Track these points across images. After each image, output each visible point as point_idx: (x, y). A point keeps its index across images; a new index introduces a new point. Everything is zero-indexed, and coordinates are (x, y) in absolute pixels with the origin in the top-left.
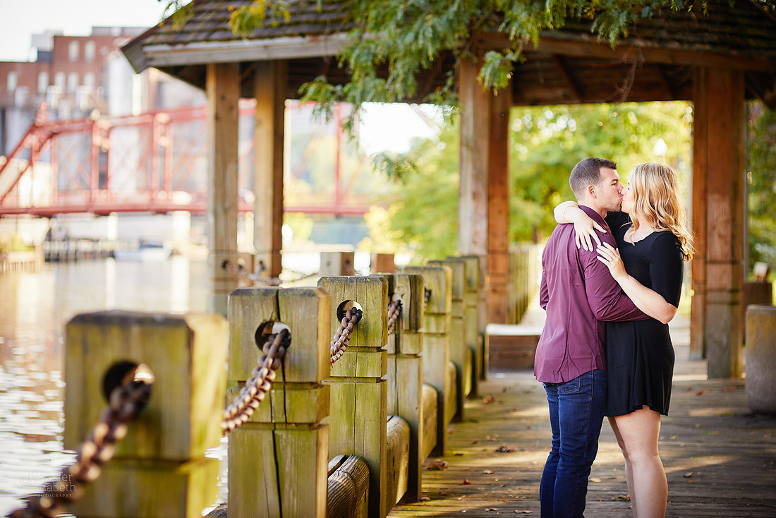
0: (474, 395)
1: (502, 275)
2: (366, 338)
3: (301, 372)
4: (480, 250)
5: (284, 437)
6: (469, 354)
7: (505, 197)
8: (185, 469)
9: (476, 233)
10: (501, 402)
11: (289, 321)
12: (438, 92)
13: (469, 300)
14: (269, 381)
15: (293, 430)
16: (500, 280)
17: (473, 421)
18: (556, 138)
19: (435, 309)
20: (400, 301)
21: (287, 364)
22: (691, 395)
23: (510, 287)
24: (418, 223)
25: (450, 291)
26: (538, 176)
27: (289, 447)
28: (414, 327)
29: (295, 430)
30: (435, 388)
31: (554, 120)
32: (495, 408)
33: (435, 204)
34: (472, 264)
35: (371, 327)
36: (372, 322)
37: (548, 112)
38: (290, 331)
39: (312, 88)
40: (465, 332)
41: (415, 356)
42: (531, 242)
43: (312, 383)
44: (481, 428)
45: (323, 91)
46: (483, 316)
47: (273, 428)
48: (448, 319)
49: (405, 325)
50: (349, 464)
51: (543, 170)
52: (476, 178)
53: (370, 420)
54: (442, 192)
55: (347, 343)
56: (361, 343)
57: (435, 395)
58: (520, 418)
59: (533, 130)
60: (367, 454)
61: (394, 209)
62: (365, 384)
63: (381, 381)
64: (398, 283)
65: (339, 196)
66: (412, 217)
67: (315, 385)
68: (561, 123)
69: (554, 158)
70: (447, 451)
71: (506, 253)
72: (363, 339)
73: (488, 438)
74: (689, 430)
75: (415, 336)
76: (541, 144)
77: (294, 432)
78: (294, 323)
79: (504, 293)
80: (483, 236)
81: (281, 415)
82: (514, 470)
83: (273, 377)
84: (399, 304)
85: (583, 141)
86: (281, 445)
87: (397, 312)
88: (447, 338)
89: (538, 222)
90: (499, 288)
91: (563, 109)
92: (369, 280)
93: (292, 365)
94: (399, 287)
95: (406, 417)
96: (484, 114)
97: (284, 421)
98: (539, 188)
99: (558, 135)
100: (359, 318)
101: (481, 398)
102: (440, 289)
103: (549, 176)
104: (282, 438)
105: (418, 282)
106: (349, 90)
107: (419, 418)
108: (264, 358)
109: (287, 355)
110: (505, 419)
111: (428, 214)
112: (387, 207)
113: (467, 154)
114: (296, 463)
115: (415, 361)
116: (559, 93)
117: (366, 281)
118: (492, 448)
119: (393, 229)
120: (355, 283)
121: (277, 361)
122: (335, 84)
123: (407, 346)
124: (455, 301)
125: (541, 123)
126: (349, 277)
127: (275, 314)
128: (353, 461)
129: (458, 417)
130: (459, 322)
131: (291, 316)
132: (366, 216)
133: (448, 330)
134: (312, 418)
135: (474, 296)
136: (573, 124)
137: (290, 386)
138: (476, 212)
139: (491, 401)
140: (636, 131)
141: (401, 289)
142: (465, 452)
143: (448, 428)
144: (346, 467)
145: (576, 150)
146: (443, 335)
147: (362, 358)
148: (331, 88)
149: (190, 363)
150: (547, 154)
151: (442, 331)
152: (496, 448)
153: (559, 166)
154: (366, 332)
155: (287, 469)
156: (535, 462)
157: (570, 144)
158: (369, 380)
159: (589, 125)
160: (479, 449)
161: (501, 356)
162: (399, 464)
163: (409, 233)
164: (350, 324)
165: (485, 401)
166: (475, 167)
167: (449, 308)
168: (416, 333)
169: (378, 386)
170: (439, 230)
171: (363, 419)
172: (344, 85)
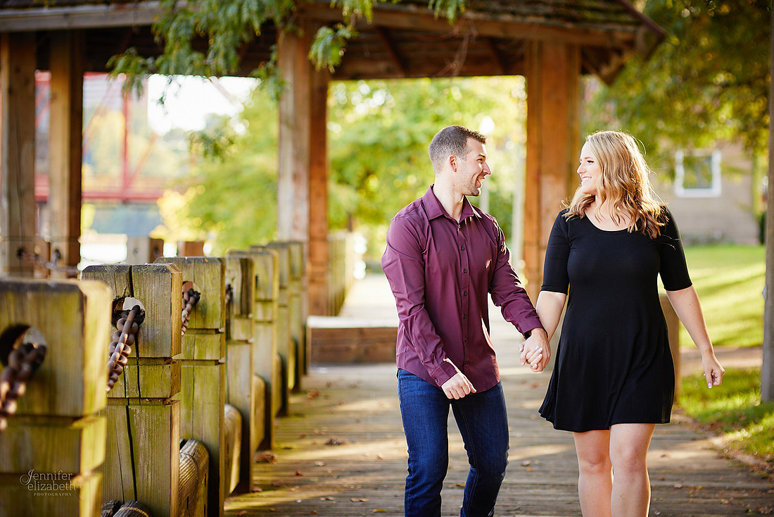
0: (297, 389)
1: (322, 264)
2: (204, 320)
3: (154, 347)
4: (301, 236)
5: (138, 412)
6: (292, 346)
7: (324, 179)
8: (77, 425)
9: (296, 218)
10: (326, 397)
11: (142, 297)
12: (263, 67)
13: (293, 288)
14: (126, 355)
15: (146, 405)
16: (319, 269)
17: (299, 415)
18: (373, 116)
19: (262, 296)
20: (229, 285)
21: (141, 340)
22: (525, 387)
23: (329, 277)
24: (220, 210)
25: (277, 277)
26: (353, 157)
27: (143, 422)
28: (245, 311)
29: (149, 405)
30: (262, 378)
31: (370, 95)
32: (321, 402)
33: (239, 188)
34: (295, 250)
35: (210, 309)
36: (210, 303)
37: (363, 86)
38: (142, 307)
39: (121, 62)
40: (289, 320)
41: (246, 342)
42: (346, 230)
43: (165, 359)
44: (307, 422)
45: (133, 64)
46: (306, 307)
47: (127, 404)
48: (275, 305)
49: (236, 310)
50: (190, 447)
51: (358, 150)
52: (297, 158)
53: (209, 403)
54: (246, 175)
55: (187, 324)
56: (199, 325)
57: (262, 385)
58: (347, 412)
59: (347, 106)
60: (206, 438)
61: (191, 194)
62: (203, 367)
63: (219, 363)
64: (228, 267)
65: (127, 178)
66: (213, 201)
67: (167, 360)
68: (379, 98)
69: (370, 137)
70: (274, 445)
71: (325, 240)
72: (201, 320)
73: (317, 431)
74: (525, 422)
75: (246, 322)
76: (357, 122)
77: (147, 407)
78: (147, 299)
79: (323, 283)
80: (304, 221)
81: (134, 391)
82: (347, 462)
83: (129, 351)
84: (229, 288)
85: (401, 119)
86: (135, 419)
87: (228, 297)
88: (275, 327)
89: (353, 208)
90: (317, 279)
91: (381, 84)
92: (207, 261)
93: (146, 340)
94: (229, 271)
95: (238, 405)
96: (305, 90)
97: (138, 396)
98: (354, 170)
99: (375, 113)
100: (197, 299)
101: (305, 392)
102: (267, 273)
103: (365, 157)
104: (135, 413)
105: (249, 265)
106: (162, 63)
107: (250, 406)
108: (120, 334)
109: (141, 331)
110: (332, 413)
111: (231, 199)
112: (183, 191)
113: (287, 133)
114: (150, 438)
115: (246, 347)
116: (382, 66)
117: (204, 262)
118: (321, 441)
119: (191, 216)
120: (193, 264)
121: (132, 337)
122: (146, 57)
123: (238, 331)
124: (282, 288)
125: (356, 98)
126: (186, 258)
127: (128, 291)
128: (192, 444)
129: (284, 412)
130: (284, 311)
131: (145, 292)
132: (159, 202)
133: (275, 317)
134: (166, 393)
135: (296, 284)
136: (392, 101)
137: (144, 361)
138: (296, 195)
139: (316, 395)
140: (460, 107)
141: (232, 273)
142: (294, 445)
143: (275, 422)
144: (187, 450)
145: (395, 129)
146: (270, 322)
147: (201, 340)
148: (141, 61)
149: (83, 324)
150: (362, 132)
151: (269, 318)
152: (325, 440)
153: (376, 146)
154: (204, 313)
155: (141, 444)
156: (368, 454)
157: (388, 122)
158: (208, 363)
159: (408, 100)
160: (307, 442)
161: (323, 351)
162: (232, 452)
163: (209, 219)
164: (188, 306)
165: (309, 396)
166: (295, 146)
167: (275, 294)
168: (247, 318)
169: (217, 368)
170: (243, 217)
171: (201, 403)
172: (155, 58)
